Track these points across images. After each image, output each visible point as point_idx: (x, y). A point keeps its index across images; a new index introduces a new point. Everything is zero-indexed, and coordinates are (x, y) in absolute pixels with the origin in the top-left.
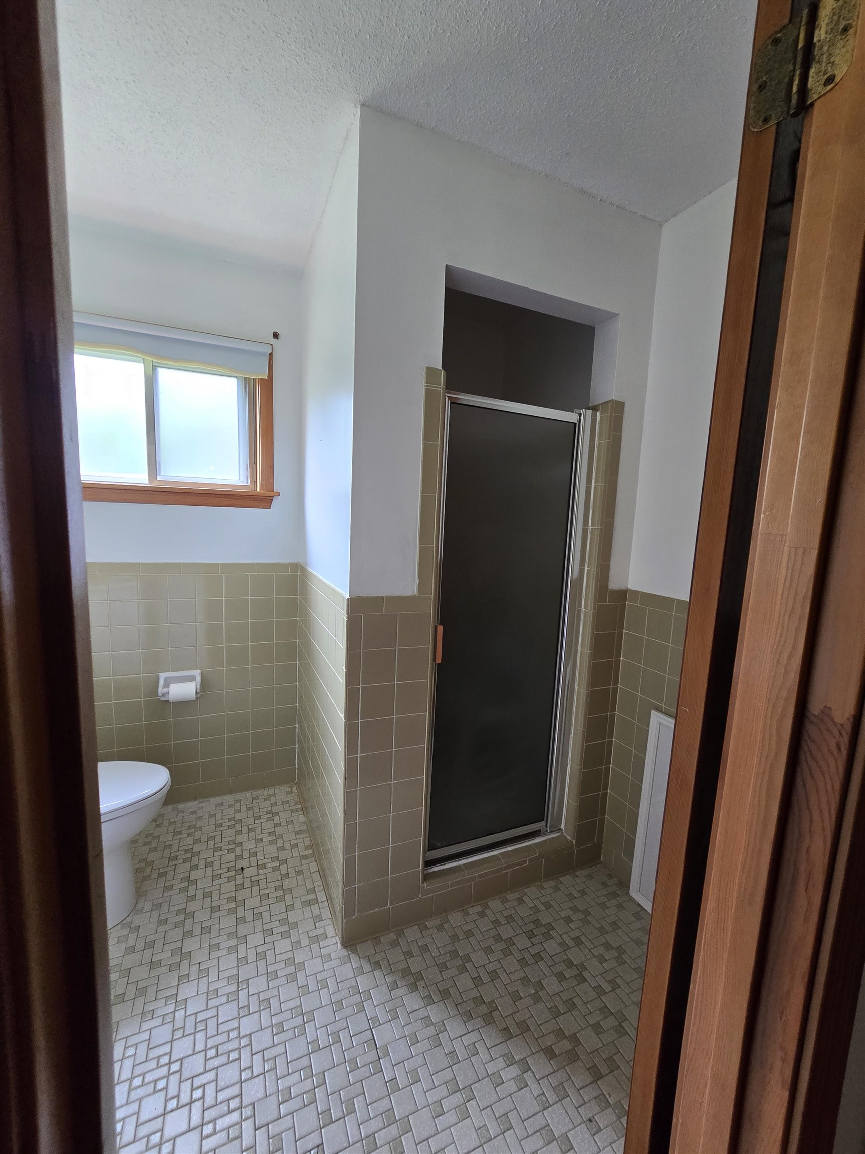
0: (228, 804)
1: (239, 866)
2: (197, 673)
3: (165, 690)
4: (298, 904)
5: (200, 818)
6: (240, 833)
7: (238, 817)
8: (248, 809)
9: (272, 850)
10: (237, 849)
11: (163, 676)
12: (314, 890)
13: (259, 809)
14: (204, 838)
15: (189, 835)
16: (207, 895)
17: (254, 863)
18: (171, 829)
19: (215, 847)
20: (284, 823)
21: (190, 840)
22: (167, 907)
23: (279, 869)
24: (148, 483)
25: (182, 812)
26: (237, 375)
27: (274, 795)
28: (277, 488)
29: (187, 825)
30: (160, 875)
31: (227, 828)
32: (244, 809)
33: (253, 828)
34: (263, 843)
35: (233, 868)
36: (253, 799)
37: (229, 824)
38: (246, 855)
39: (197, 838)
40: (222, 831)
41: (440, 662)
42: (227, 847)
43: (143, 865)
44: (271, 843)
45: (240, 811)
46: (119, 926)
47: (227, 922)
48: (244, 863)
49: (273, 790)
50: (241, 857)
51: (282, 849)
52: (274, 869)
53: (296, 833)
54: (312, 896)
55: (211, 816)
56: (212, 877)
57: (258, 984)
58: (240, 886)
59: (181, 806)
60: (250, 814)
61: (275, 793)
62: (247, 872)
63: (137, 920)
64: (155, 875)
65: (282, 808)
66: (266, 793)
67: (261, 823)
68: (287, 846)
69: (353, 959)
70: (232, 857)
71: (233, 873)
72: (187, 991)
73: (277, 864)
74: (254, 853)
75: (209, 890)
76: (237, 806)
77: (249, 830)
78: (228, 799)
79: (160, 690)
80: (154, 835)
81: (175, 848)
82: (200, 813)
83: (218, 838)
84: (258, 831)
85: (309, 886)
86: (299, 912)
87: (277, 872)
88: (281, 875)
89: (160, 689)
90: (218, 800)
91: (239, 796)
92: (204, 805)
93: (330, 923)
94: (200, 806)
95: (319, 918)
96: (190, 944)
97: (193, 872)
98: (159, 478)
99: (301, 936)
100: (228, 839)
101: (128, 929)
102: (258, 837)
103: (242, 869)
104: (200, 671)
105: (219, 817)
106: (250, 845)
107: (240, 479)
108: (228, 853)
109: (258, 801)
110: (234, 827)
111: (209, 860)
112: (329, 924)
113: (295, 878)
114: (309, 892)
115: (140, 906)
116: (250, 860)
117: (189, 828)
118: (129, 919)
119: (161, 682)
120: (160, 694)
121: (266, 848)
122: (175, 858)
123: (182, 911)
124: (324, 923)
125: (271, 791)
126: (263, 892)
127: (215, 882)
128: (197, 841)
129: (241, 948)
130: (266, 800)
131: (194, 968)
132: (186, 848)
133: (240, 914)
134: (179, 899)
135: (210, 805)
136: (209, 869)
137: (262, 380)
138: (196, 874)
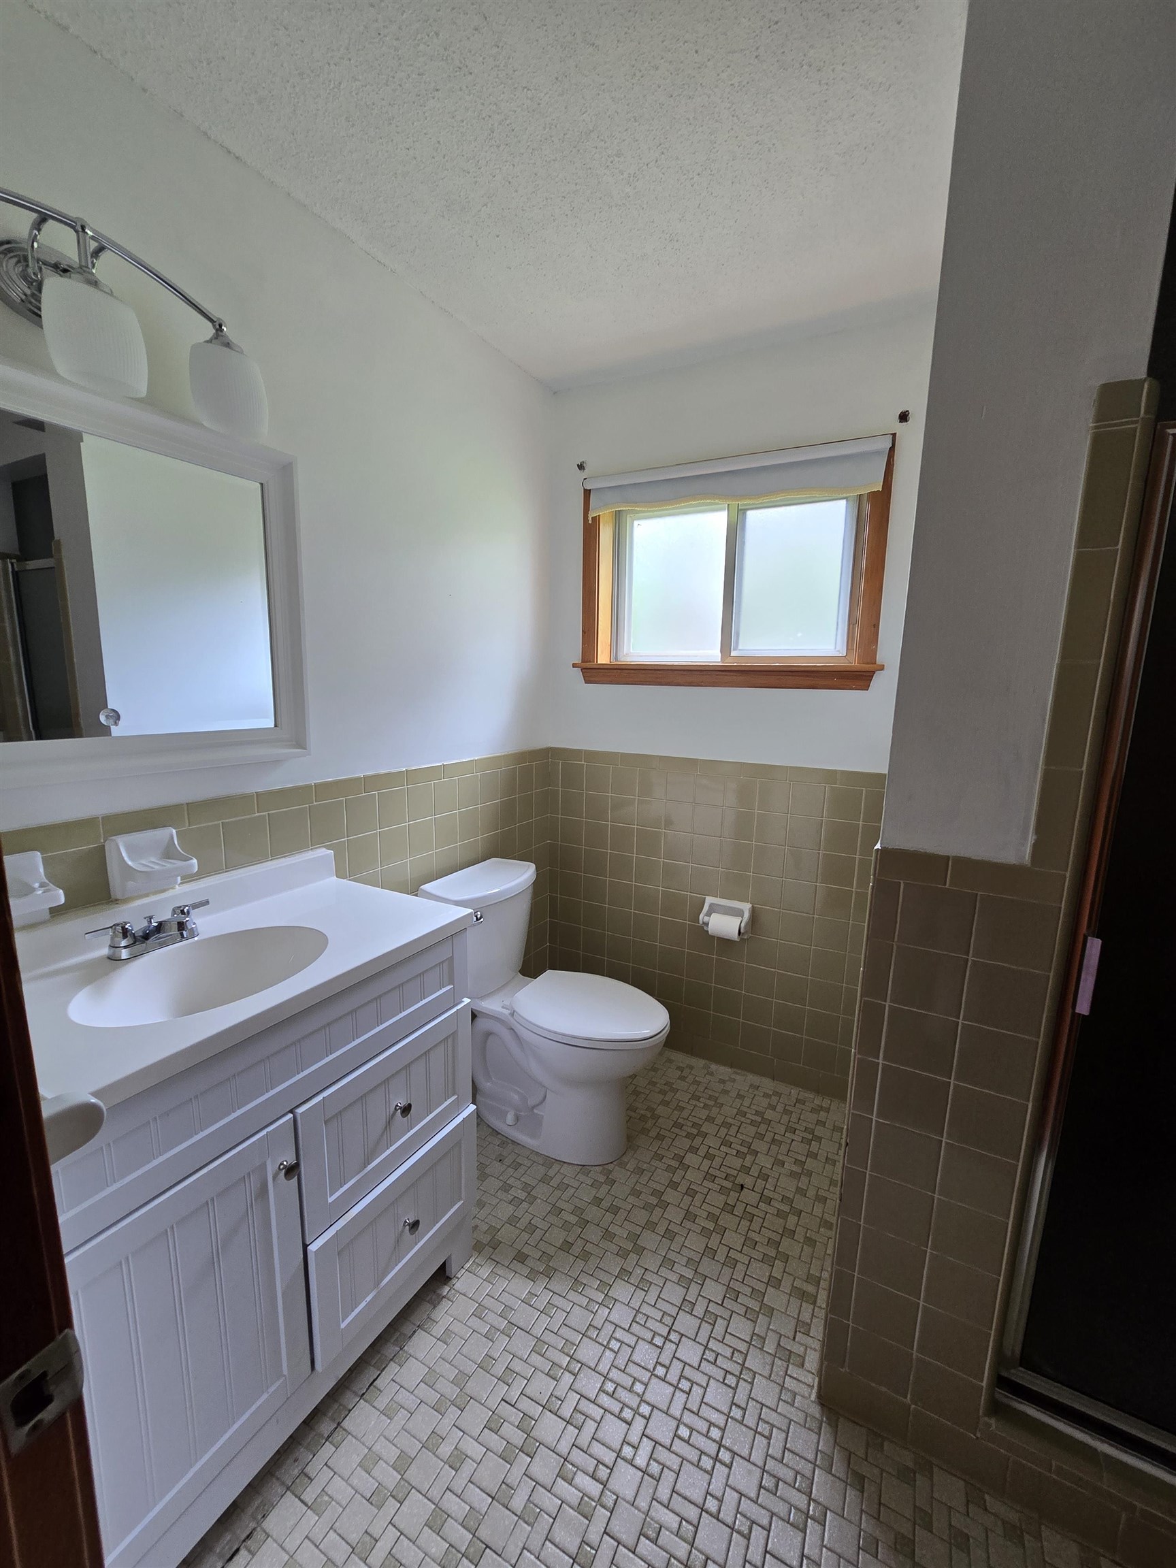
0: (765, 1090)
1: (739, 1181)
2: (746, 907)
3: (706, 919)
4: (786, 1285)
5: (725, 1092)
6: (761, 1137)
7: (769, 1114)
8: (785, 1111)
9: (788, 1186)
10: (748, 1157)
11: (709, 900)
12: (817, 1282)
13: (799, 1119)
14: (719, 1120)
15: (706, 1106)
16: (691, 1193)
17: (758, 1189)
18: (692, 1089)
19: (726, 1138)
20: (822, 1157)
21: (703, 1114)
22: (647, 1178)
23: (786, 1218)
24: (720, 660)
25: (712, 1074)
26: (845, 495)
27: (828, 1110)
28: (880, 659)
29: (710, 1093)
30: (660, 1137)
31: (749, 1121)
32: (780, 1108)
33: (779, 1141)
34: (783, 1169)
35: (732, 1179)
36: (798, 1101)
37: (754, 1118)
38: (755, 1171)
39: (712, 1115)
40: (742, 1122)
42: (739, 1147)
43: (649, 1115)
44: (793, 1174)
45: (774, 1108)
46: (601, 1168)
48: (748, 1181)
49: (829, 1102)
50: (746, 1170)
51: (802, 1192)
52: (780, 1214)
54: (810, 1288)
55: (740, 1096)
56: (705, 1174)
57: (690, 1352)
58: (729, 1208)
59: (714, 1067)
60: (785, 1118)
61: (829, 1108)
62: (747, 1196)
63: (618, 1173)
64: (653, 1134)
65: (829, 1134)
66: (817, 1101)
67: (793, 1140)
68: (811, 1193)
69: (825, 1435)
70: (737, 1163)
71: (729, 1185)
72: (622, 1291)
73: (786, 1208)
74: (766, 1174)
75: (695, 1189)
76: (774, 1100)
77: (773, 1140)
78: (768, 1084)
80: (674, 1086)
81: (685, 1114)
82: (728, 1086)
83: (733, 1130)
84: (784, 1148)
85: (814, 1271)
86: (782, 1297)
87: (781, 1220)
88: (785, 1228)
89: (701, 916)
90: (752, 1078)
91: (782, 1088)
92: (738, 1077)
93: (817, 1348)
94: (733, 1076)
95: (802, 1327)
96: (649, 1240)
97: (689, 1155)
98: (733, 654)
99: (770, 1333)
100: (744, 1137)
101: (605, 1177)
102: (780, 1157)
103: (742, 1187)
104: (751, 906)
105: (747, 1102)
106: (765, 1161)
107: (835, 648)
108: (736, 1156)
109: (803, 1107)
110: (758, 1125)
111: (711, 1151)
112: (815, 1350)
113: (801, 1245)
114: (809, 1278)
115: (625, 1159)
116: (756, 1181)
117: (710, 1098)
118: (611, 1167)
119: (706, 908)
120: (701, 922)
121: (783, 1179)
122: (681, 1127)
123: (658, 1194)
124: (809, 1341)
125: (826, 1103)
126: (752, 1235)
127: (706, 1183)
128: (710, 1119)
129: (694, 1289)
130: (813, 1110)
131: (639, 1271)
132: (696, 1120)
133: (713, 1244)
134: (662, 1177)
135: (743, 1081)
136: (707, 1162)
137: (873, 495)
138: (690, 1159)
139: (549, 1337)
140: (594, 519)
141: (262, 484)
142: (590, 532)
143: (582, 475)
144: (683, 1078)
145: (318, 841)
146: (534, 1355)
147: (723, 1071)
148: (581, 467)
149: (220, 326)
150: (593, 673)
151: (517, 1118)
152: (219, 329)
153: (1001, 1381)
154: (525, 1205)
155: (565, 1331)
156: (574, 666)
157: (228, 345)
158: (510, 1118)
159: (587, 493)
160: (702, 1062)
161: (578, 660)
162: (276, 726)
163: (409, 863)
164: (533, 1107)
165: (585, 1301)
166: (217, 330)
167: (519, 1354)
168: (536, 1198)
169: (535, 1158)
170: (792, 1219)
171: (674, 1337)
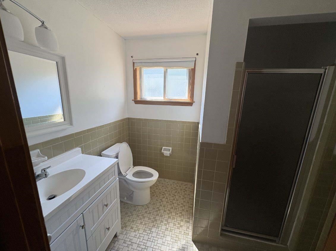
4: (184, 220)
5: (168, 185)
6: (176, 192)
7: (177, 188)
8: (180, 186)
10: (174, 197)
13: (182, 187)
14: (168, 190)
15: (165, 188)
16: (164, 206)
17: (177, 203)
18: (162, 185)
19: (170, 194)
20: (187, 194)
22: (155, 205)
25: (165, 181)
27: (187, 185)
28: (194, 100)
29: (165, 185)
30: (157, 196)
34: (181, 198)
35: (172, 202)
36: (182, 184)
38: (176, 199)
40: (172, 190)
41: (234, 167)
42: (172, 195)
43: (154, 192)
45: (178, 186)
47: (167, 216)
48: (175, 202)
50: (174, 200)
51: (185, 202)
52: (181, 207)
53: (190, 199)
54: (188, 220)
56: (166, 202)
57: (168, 238)
58: (172, 208)
59: (165, 180)
60: (180, 188)
62: (175, 205)
64: (155, 196)
65: (188, 190)
66: (185, 183)
67: (182, 192)
70: (172, 198)
72: (154, 230)
73: (182, 205)
74: (178, 200)
76: (177, 184)
77: (178, 193)
78: (176, 182)
79: (162, 151)
80: (158, 185)
81: (161, 190)
82: (169, 183)
83: (171, 192)
84: (180, 194)
86: (184, 223)
88: (182, 209)
90: (173, 181)
91: (179, 182)
94: (169, 181)
95: (188, 228)
96: (157, 218)
98: (166, 98)
99: (182, 231)
100: (173, 193)
101: (147, 207)
102: (180, 196)
104: (172, 148)
105: (172, 186)
106: (177, 197)
110: (175, 190)
111: (167, 197)
112: (191, 232)
113: (186, 212)
114: (188, 218)
115: (151, 202)
119: (163, 149)
120: (162, 153)
121: (181, 200)
122: (160, 193)
123: (158, 208)
124: (189, 230)
125: (187, 183)
126: (177, 212)
127: (167, 204)
128: (166, 191)
129: (168, 225)
130: (184, 185)
131: (156, 225)
132: (163, 191)
133: (170, 216)
134: (158, 204)
135: (171, 181)
136: (167, 199)
137: (192, 69)
138: (163, 200)
139: (140, 243)
140: (135, 69)
141: (56, 62)
142: (135, 71)
143: (132, 59)
144: (160, 183)
145: (77, 146)
146: (138, 248)
147: (167, 180)
148: (132, 57)
149: (43, 22)
150: (137, 102)
151: (127, 198)
152: (43, 23)
153: (222, 230)
154: (131, 216)
155: (143, 241)
156: (132, 100)
157: (46, 28)
158: (125, 199)
159: (134, 63)
160: (163, 179)
161: (133, 99)
162: (64, 121)
163: (98, 147)
164: (130, 195)
165: (146, 234)
166: (42, 23)
167: (135, 248)
168: (133, 214)
169: (132, 206)
170: (184, 207)
171: (165, 236)
